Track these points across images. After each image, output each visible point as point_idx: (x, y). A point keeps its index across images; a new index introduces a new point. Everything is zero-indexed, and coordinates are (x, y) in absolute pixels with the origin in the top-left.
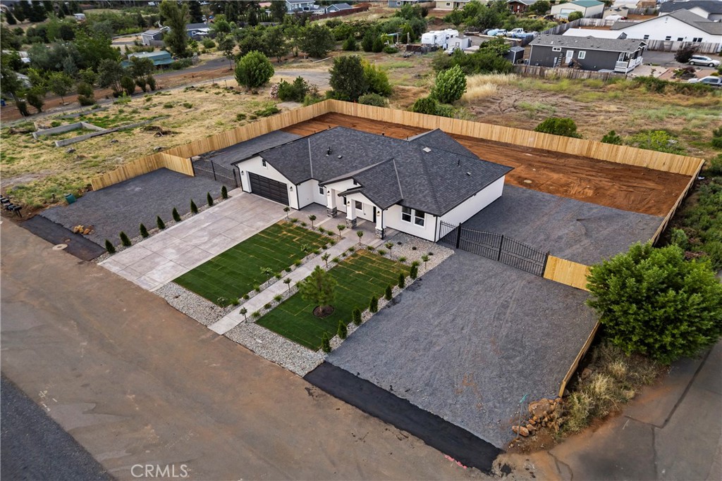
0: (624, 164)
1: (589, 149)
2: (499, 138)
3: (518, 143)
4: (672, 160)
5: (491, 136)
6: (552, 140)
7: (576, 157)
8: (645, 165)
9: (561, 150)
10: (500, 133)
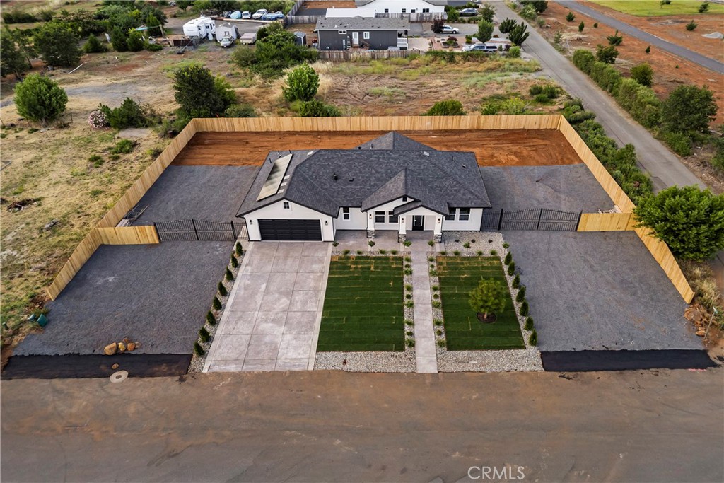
0: (507, 130)
1: (479, 122)
2: (399, 127)
3: (417, 128)
4: (541, 119)
5: (391, 127)
6: (447, 120)
7: (470, 131)
8: (522, 127)
9: (455, 127)
10: (399, 122)
